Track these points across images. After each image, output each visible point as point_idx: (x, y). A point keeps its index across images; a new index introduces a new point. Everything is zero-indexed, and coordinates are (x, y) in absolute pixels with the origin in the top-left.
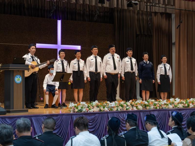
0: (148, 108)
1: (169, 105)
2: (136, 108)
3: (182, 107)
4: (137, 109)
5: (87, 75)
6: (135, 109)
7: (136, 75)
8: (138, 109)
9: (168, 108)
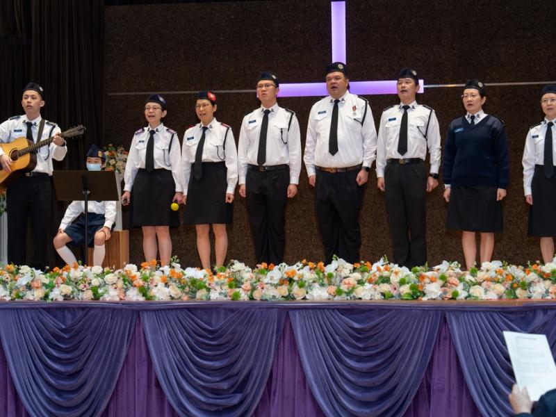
0: (201, 294)
1: (316, 285)
2: (144, 295)
3: (378, 297)
4: (142, 299)
5: (236, 175)
6: (134, 296)
7: (434, 169)
8: (147, 299)
9: (304, 298)
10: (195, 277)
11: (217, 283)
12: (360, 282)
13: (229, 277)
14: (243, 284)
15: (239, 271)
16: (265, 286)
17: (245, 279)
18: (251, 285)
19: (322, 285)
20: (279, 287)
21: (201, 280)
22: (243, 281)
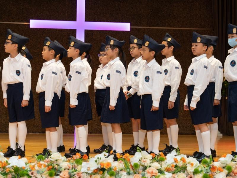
10: (18, 166)
11: (38, 172)
12: (161, 172)
13: (48, 166)
14: (60, 172)
15: (56, 160)
16: (82, 175)
17: (64, 167)
18: (70, 174)
19: (129, 174)
20: (93, 176)
21: (23, 169)
22: (61, 170)
